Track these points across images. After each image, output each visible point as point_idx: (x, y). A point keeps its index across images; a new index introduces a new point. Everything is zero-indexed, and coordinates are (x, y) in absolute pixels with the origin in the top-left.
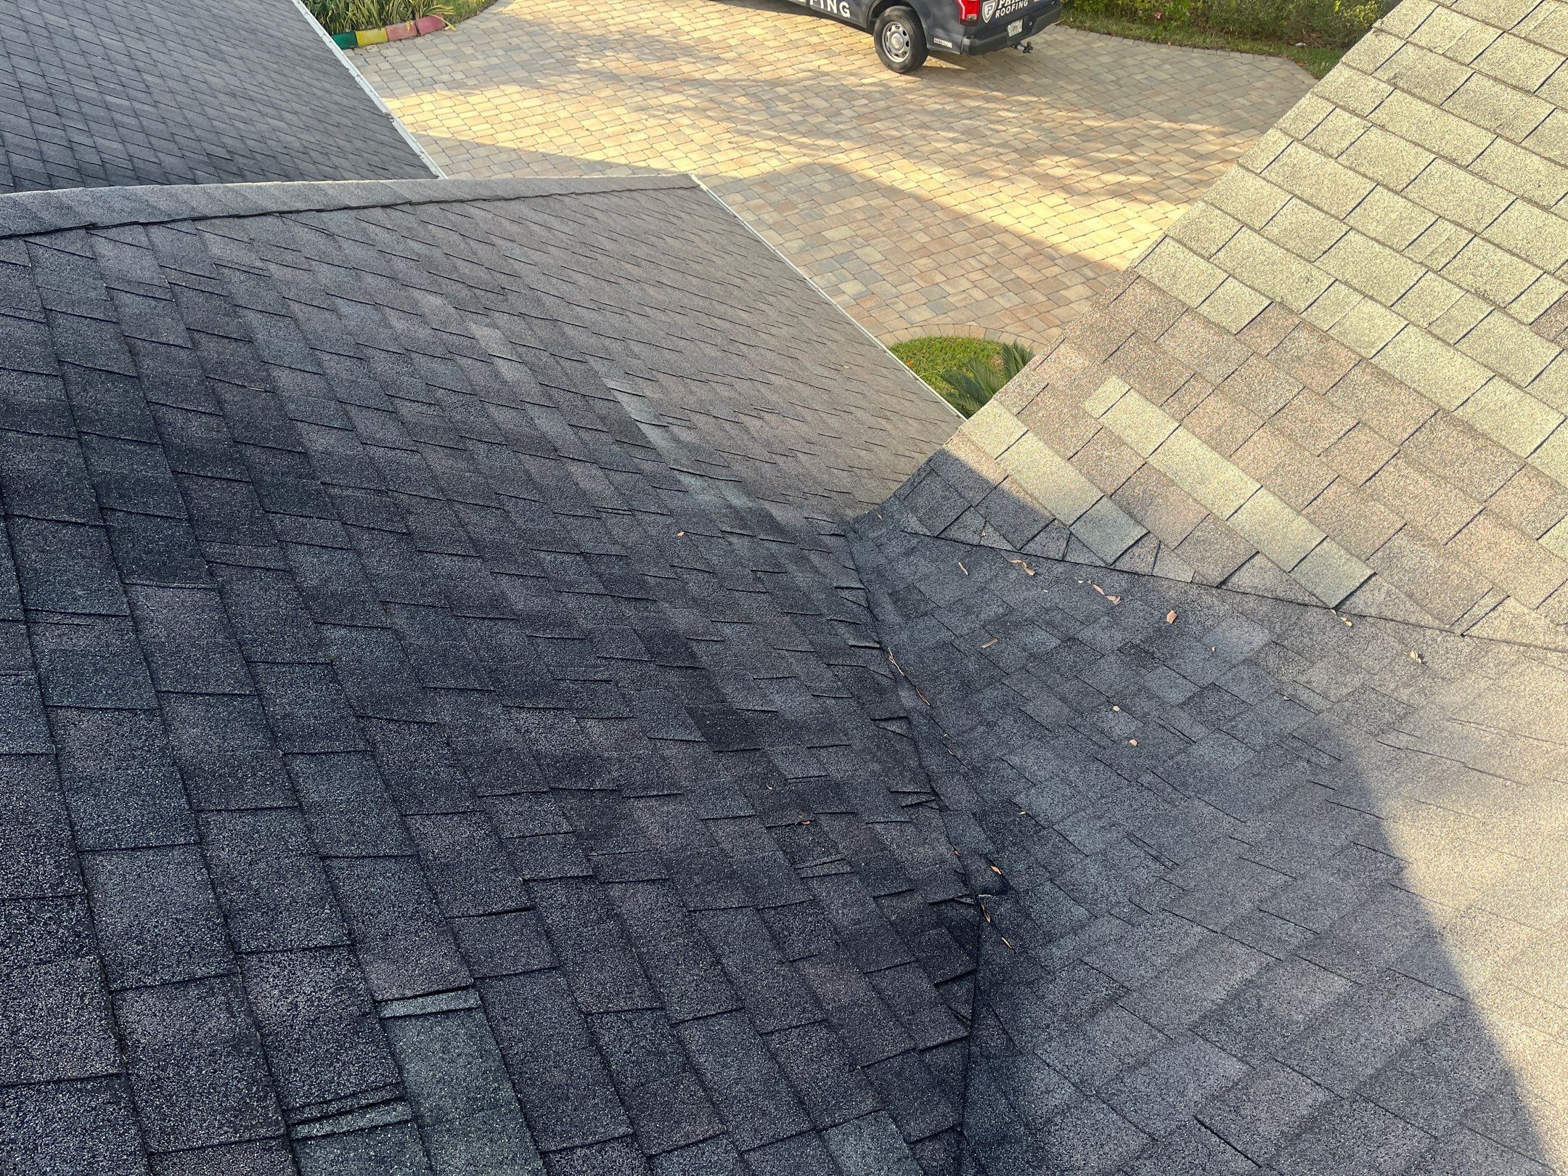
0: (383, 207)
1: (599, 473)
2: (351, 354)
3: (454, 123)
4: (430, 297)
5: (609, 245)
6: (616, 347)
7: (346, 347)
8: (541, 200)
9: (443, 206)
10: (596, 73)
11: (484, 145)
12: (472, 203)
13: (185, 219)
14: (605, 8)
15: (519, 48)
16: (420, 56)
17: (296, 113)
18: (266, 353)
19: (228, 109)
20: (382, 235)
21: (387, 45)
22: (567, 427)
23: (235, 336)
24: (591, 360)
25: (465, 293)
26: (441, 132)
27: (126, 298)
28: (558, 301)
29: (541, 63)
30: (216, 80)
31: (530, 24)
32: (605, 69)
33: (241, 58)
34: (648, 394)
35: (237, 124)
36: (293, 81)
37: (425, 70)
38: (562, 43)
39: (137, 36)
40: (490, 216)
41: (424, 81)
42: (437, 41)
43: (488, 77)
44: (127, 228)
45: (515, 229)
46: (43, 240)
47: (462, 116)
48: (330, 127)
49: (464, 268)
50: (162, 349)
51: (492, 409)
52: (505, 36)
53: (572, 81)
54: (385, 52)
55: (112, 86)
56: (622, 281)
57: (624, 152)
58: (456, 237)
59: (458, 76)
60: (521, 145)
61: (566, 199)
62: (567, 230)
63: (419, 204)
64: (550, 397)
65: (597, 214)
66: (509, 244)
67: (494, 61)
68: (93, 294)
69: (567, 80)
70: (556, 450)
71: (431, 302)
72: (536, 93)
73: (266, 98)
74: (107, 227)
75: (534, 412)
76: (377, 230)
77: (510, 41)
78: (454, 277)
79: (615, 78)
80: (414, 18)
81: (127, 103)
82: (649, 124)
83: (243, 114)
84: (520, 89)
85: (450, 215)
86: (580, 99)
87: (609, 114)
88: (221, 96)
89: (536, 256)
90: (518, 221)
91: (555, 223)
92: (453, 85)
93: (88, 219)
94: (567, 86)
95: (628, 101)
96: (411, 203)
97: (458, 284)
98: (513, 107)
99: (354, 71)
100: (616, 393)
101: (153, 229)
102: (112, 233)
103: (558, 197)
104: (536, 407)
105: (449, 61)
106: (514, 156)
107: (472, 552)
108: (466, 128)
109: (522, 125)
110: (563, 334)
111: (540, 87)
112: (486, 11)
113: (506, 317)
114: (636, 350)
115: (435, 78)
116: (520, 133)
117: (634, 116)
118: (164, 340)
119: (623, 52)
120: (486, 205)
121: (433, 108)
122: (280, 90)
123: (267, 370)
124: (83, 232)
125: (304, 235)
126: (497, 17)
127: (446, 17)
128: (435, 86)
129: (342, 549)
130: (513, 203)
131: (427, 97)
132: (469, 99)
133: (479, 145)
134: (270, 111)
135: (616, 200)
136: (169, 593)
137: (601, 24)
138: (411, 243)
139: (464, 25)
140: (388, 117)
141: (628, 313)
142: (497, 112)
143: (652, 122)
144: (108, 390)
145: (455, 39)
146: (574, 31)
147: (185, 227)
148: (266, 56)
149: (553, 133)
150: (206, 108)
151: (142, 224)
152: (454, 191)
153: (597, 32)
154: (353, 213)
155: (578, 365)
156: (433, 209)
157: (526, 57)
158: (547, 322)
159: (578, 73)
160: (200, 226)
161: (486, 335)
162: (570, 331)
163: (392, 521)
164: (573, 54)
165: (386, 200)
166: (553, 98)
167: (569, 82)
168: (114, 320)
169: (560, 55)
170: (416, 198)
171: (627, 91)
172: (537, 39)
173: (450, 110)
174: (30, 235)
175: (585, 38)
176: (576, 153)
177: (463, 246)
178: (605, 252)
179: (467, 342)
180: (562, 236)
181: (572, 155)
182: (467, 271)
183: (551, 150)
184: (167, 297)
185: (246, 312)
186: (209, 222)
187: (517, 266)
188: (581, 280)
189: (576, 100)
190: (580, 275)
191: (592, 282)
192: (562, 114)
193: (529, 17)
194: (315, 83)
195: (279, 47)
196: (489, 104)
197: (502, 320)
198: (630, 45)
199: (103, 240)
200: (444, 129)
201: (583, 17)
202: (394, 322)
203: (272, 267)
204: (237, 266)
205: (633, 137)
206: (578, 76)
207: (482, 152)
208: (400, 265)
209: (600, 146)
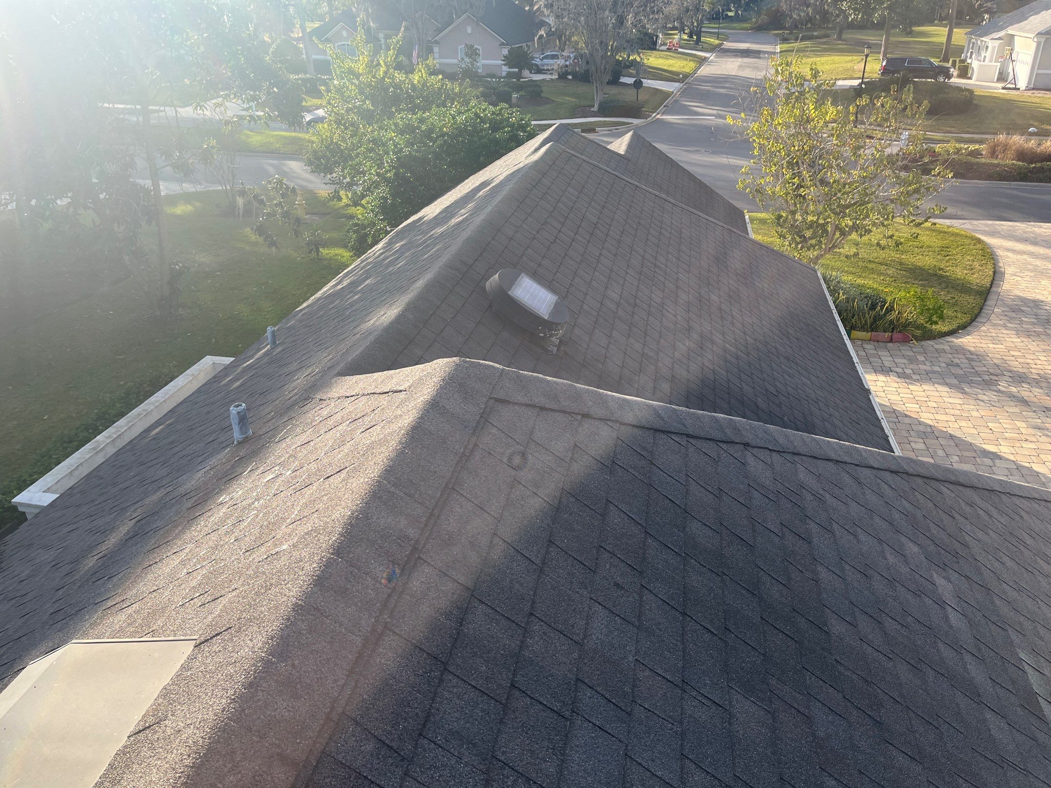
0: (892, 472)
1: (1006, 727)
2: (862, 571)
3: (894, 398)
4: (911, 544)
5: (1029, 541)
6: (1027, 625)
7: (859, 565)
8: (986, 492)
9: (925, 480)
10: (1012, 396)
11: (910, 417)
12: (943, 483)
13: (790, 453)
14: (1032, 357)
15: (958, 365)
16: (887, 353)
17: (818, 377)
18: (816, 553)
19: (783, 367)
20: (888, 491)
21: (867, 342)
22: (988, 679)
23: (803, 536)
24: (1010, 630)
25: (932, 548)
26: (884, 401)
27: (756, 494)
28: (992, 575)
29: (970, 378)
30: (781, 348)
31: (971, 353)
32: (1018, 395)
33: (797, 339)
34: (1046, 673)
35: (786, 376)
36: (821, 358)
37: (887, 362)
38: (991, 371)
39: (749, 314)
40: (953, 495)
41: (884, 368)
42: (901, 348)
43: (928, 377)
44: (762, 450)
45: (968, 509)
46: (724, 446)
47: (901, 395)
48: (834, 390)
49: (934, 530)
50: (767, 532)
51: (940, 645)
52: (950, 356)
53: (990, 395)
54: (865, 346)
55: (730, 339)
56: (1037, 573)
57: (1014, 452)
58: (931, 505)
59: (908, 371)
60: (936, 425)
61: (1003, 496)
62: (1002, 520)
63: (912, 475)
64: (979, 650)
65: (1023, 513)
66: (964, 520)
67: (937, 369)
68: (741, 487)
69: (987, 393)
70: (979, 696)
71: (912, 549)
72: (960, 395)
73: (804, 364)
74: (754, 447)
75: (968, 658)
76: (886, 486)
77: (953, 360)
78: (927, 534)
79: (1024, 402)
80: (892, 332)
81: (734, 350)
82: (1041, 439)
83: (790, 371)
84: (949, 390)
85: (928, 488)
86: (992, 408)
87: (1011, 424)
88: (781, 358)
89: (980, 535)
90: (971, 505)
91: (995, 513)
92: (902, 376)
93: (747, 440)
94: (985, 398)
95: (1030, 420)
96: (907, 474)
97: (929, 540)
98: (940, 400)
99: (855, 359)
100: (1024, 664)
101: (774, 454)
102: (755, 451)
103: (998, 493)
104: (970, 654)
105: (905, 361)
106: (929, 430)
107: (917, 758)
108: (902, 403)
109: (942, 412)
110: (993, 603)
111: (965, 393)
112: (942, 338)
113: (957, 575)
114: (1042, 632)
115: (892, 369)
116: (938, 417)
117: (1033, 431)
118: (769, 527)
119: (1036, 387)
120: (951, 487)
121: (884, 385)
122: (812, 361)
123: (815, 565)
124: (742, 446)
125: (847, 480)
126: (949, 344)
127: (913, 336)
128: (890, 373)
129: (841, 716)
130: (968, 490)
131: (882, 378)
132: (910, 386)
133: (906, 416)
134: (804, 373)
135: (1036, 506)
136: (748, 703)
137: (1025, 365)
138: (904, 502)
139: (924, 343)
140: (868, 392)
141: (1038, 600)
142: (927, 399)
143: (1044, 439)
144: (739, 550)
145: (914, 350)
146: (1002, 365)
147: (789, 456)
148: (810, 340)
149: (963, 424)
150: (773, 363)
151: (770, 450)
152: (933, 471)
153: (1021, 370)
154: (875, 471)
155: (1000, 630)
156: (919, 481)
157: (961, 372)
158: (983, 589)
159: (996, 391)
160: (796, 458)
161: (944, 586)
162: (998, 602)
163: (872, 708)
164: (997, 379)
165: (893, 468)
166: (972, 402)
167: (987, 395)
168: (749, 506)
169: (986, 377)
170: (911, 471)
171: (1031, 413)
172: (973, 364)
173: (895, 390)
174: (719, 441)
175: (1011, 372)
176: (977, 442)
177: (935, 512)
178: (1026, 546)
179: (931, 587)
180: (997, 523)
181: (973, 442)
182: (935, 532)
183: (958, 434)
184: (774, 500)
185: (810, 522)
186: (800, 457)
187: (967, 538)
188: (1009, 563)
189: (989, 408)
190: (1007, 558)
191: (1016, 567)
192: (975, 414)
193: (972, 349)
194: (832, 362)
195: (819, 337)
196: (924, 393)
197: (954, 576)
198: (1044, 385)
199: (750, 454)
200: (887, 399)
201: (1013, 358)
202: (888, 555)
203: (827, 496)
204: (810, 490)
205: (1025, 445)
206: (996, 393)
207: (907, 420)
208: (896, 516)
209: (997, 443)
